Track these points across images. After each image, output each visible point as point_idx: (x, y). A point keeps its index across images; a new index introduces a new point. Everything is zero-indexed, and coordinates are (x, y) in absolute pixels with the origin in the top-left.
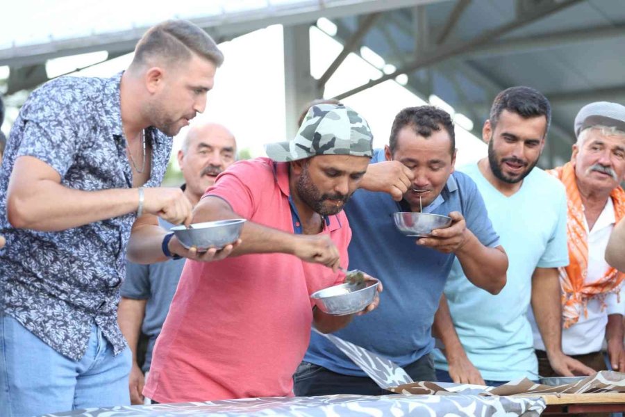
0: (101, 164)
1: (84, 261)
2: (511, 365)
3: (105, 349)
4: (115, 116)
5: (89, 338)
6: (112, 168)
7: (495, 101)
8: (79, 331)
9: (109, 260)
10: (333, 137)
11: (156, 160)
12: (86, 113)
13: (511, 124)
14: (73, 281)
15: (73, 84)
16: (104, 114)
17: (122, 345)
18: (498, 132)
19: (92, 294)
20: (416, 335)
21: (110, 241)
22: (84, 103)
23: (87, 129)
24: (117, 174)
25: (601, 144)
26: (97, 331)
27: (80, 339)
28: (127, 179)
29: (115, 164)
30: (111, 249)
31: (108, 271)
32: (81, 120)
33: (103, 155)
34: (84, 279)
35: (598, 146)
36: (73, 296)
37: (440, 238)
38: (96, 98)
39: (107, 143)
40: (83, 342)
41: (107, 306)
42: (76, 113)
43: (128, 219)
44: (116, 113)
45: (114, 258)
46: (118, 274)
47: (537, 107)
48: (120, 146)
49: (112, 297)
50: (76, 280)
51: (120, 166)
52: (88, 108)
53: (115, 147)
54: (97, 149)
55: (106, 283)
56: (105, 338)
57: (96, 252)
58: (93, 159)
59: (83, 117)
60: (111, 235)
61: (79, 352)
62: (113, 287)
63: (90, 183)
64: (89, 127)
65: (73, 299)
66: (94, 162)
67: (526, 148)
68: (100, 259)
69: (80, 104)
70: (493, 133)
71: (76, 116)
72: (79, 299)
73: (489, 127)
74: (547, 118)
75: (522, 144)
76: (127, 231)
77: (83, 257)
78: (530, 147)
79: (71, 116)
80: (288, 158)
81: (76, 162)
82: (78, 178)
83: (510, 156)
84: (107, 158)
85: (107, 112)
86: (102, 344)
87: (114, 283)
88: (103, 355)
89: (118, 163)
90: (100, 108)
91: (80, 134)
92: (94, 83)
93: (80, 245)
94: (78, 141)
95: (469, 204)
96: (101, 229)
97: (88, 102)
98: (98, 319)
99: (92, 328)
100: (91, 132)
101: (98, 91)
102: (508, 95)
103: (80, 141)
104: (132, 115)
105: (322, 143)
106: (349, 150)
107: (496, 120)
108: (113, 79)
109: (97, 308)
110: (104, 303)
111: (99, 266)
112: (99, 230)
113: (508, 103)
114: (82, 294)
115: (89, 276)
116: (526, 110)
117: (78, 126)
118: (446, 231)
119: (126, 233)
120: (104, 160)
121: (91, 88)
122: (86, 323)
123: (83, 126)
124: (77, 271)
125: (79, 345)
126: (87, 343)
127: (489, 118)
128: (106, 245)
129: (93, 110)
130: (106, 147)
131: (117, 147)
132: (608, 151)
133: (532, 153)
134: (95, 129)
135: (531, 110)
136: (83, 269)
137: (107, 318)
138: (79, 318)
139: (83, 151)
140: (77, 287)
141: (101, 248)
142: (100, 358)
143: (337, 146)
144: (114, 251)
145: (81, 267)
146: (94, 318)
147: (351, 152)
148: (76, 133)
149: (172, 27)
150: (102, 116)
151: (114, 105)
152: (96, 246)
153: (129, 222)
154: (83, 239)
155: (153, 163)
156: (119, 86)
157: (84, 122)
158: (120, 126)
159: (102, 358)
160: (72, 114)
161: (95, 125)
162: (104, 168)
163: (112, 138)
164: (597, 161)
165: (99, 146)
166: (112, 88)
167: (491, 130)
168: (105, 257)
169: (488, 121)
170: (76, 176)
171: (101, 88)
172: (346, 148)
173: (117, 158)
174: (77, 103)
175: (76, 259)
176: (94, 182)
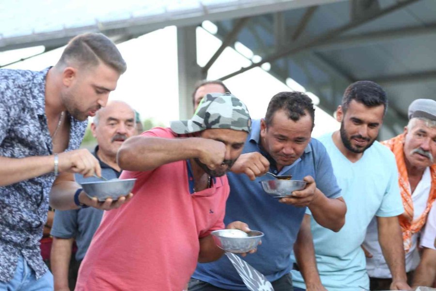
0: (27, 136)
1: (13, 207)
2: (349, 283)
3: (30, 274)
4: (40, 101)
5: (16, 265)
6: (36, 139)
7: (346, 92)
8: (9, 260)
9: (33, 208)
10: (219, 116)
11: (73, 134)
12: (17, 97)
13: (358, 111)
14: (4, 222)
15: (8, 75)
16: (31, 99)
17: (43, 271)
18: (348, 116)
19: (20, 232)
20: (279, 260)
21: (34, 194)
22: (15, 90)
23: (18, 109)
24: (40, 144)
25: (424, 132)
26: (23, 261)
27: (9, 266)
28: (48, 148)
29: (39, 136)
30: (34, 200)
31: (32, 216)
32: (12, 103)
33: (30, 129)
34: (13, 221)
35: (422, 133)
36: (4, 233)
37: (298, 197)
38: (25, 86)
39: (32, 121)
40: (11, 269)
41: (31, 242)
42: (9, 98)
43: (49, 178)
44: (41, 98)
45: (36, 207)
46: (39, 219)
47: (377, 98)
48: (43, 123)
49: (35, 235)
50: (6, 222)
51: (42, 138)
52: (18, 94)
53: (39, 124)
54: (24, 125)
55: (30, 224)
56: (29, 266)
57: (22, 201)
58: (20, 132)
59: (14, 101)
60: (35, 189)
61: (8, 276)
62: (36, 228)
63: (19, 150)
64: (19, 108)
65: (4, 235)
66: (22, 134)
67: (369, 128)
68: (26, 207)
69: (12, 91)
70: (344, 117)
71: (8, 100)
72: (9, 236)
73: (341, 111)
74: (385, 106)
75: (366, 126)
76: (48, 187)
77: (13, 204)
78: (372, 128)
79: (4, 101)
80: (186, 131)
81: (8, 134)
82: (9, 146)
83: (357, 134)
84: (32, 132)
85: (34, 97)
86: (27, 270)
87: (37, 225)
88: (28, 279)
89: (41, 136)
90: (29, 94)
91: (12, 113)
92: (26, 74)
93: (11, 196)
94: (10, 119)
95: (320, 163)
96: (27, 184)
97: (19, 89)
98: (24, 252)
99: (19, 258)
100: (20, 112)
101: (29, 80)
102: (356, 89)
103: (12, 119)
104: (54, 100)
105: (211, 120)
106: (230, 125)
107: (346, 107)
108: (41, 72)
109: (23, 243)
110: (28, 239)
111: (25, 212)
112: (26, 185)
113: (356, 95)
114: (11, 232)
115: (17, 218)
116: (370, 101)
117: (10, 108)
118: (303, 192)
119: (47, 189)
120: (30, 133)
121: (22, 79)
122: (14, 254)
123: (14, 108)
124: (8, 214)
125: (9, 270)
126: (15, 270)
127: (341, 104)
128: (30, 196)
129: (22, 95)
130: (32, 123)
131: (41, 123)
132: (429, 139)
133: (373, 132)
134: (24, 110)
135: (373, 101)
136: (12, 213)
137: (31, 251)
138: (9, 250)
139: (14, 126)
140: (8, 227)
141: (27, 199)
142: (26, 282)
143: (222, 122)
144: (36, 202)
145: (10, 212)
146: (20, 251)
147: (232, 127)
148: (8, 113)
149: (88, 39)
150: (29, 100)
151: (40, 92)
152: (23, 196)
153: (50, 180)
154: (13, 191)
155: (71, 136)
156: (45, 78)
157: (15, 105)
158: (43, 108)
159: (28, 281)
160: (5, 99)
161: (24, 106)
162: (30, 139)
163: (37, 117)
164: (419, 145)
165: (26, 123)
166: (40, 79)
167: (342, 113)
168: (29, 206)
169: (340, 106)
170: (9, 145)
171: (31, 78)
172: (228, 123)
173: (40, 132)
174: (10, 90)
175: (7, 205)
176: (22, 149)
